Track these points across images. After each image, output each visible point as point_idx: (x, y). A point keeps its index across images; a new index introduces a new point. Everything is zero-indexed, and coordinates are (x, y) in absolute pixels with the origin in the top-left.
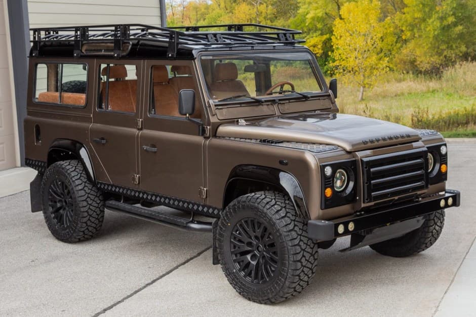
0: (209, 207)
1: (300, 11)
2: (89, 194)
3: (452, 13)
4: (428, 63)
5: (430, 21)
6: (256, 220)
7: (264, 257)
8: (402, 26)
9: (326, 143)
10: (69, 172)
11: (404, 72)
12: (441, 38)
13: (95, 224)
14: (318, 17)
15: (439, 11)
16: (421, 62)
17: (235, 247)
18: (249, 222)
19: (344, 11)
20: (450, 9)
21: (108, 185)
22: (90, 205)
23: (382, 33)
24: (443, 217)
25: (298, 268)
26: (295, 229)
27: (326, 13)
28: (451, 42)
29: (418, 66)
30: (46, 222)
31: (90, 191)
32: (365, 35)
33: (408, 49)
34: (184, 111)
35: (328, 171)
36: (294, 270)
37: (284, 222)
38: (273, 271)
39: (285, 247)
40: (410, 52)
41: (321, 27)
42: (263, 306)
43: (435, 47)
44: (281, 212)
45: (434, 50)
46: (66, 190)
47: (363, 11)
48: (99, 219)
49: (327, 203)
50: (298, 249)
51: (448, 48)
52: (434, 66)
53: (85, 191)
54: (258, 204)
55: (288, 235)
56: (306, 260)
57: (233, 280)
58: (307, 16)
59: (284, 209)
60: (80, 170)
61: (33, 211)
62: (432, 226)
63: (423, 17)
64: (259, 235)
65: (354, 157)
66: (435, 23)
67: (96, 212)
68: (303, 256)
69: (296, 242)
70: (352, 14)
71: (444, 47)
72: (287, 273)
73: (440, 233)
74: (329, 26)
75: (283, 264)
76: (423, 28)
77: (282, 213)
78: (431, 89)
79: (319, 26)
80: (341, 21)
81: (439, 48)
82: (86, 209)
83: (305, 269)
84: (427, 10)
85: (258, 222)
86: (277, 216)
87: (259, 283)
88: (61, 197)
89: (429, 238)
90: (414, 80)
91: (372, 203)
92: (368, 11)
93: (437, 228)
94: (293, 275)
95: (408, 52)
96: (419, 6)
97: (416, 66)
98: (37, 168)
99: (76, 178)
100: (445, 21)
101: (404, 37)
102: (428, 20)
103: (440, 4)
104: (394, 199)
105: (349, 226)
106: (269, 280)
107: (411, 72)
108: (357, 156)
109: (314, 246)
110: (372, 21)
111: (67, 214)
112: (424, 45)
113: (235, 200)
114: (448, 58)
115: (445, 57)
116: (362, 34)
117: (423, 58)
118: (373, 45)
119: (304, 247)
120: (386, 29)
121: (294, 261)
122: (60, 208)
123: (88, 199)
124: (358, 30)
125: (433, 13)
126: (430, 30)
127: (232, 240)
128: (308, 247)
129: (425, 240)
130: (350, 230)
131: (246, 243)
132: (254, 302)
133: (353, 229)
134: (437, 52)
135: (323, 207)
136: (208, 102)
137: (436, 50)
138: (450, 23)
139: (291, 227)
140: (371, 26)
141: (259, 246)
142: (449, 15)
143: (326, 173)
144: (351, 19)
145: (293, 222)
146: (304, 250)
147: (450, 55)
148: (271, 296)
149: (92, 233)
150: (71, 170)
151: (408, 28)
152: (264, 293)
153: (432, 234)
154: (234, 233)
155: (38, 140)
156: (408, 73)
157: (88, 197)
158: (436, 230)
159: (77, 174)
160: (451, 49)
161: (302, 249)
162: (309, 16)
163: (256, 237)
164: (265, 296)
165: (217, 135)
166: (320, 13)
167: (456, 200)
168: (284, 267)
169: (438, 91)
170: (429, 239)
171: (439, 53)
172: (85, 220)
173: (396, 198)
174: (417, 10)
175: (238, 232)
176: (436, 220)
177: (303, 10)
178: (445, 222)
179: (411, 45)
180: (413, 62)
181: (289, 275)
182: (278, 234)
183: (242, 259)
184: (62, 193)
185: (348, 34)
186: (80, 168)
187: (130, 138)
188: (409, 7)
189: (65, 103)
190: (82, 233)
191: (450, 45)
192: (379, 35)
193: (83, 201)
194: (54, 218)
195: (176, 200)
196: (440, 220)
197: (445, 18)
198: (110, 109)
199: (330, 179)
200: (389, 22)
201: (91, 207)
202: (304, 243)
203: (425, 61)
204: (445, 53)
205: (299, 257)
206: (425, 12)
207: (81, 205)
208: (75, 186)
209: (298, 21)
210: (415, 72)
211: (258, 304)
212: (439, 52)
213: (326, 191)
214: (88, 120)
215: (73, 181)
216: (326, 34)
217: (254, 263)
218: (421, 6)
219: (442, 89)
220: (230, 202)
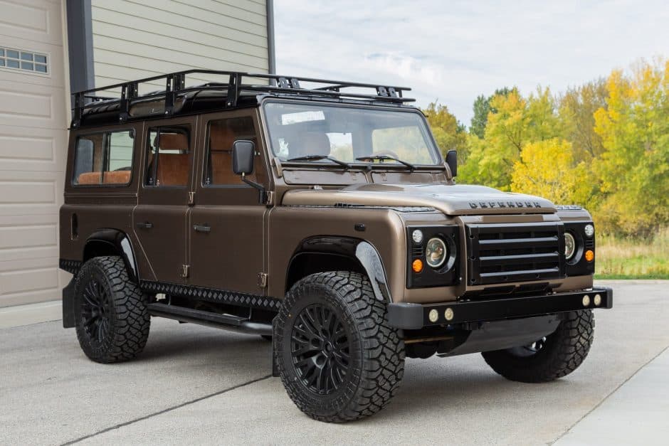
0: (270, 299)
1: (472, 156)
2: (130, 296)
3: (664, 159)
4: (635, 222)
5: (635, 169)
6: (324, 307)
7: (333, 358)
8: (601, 176)
9: (419, 205)
10: (106, 268)
11: (604, 234)
12: (651, 190)
13: (137, 337)
14: (494, 164)
15: (648, 157)
16: (625, 221)
17: (297, 347)
18: (315, 310)
19: (525, 154)
20: (663, 155)
21: (153, 283)
22: (131, 311)
23: (573, 181)
24: (591, 328)
25: (375, 369)
26: (373, 316)
27: (504, 160)
28: (664, 196)
29: (622, 226)
30: (78, 337)
31: (131, 293)
32: (551, 184)
33: (608, 205)
34: (239, 169)
35: (418, 236)
36: (368, 371)
37: (357, 306)
38: (343, 376)
39: (357, 340)
40: (611, 208)
41: (497, 176)
42: (330, 425)
43: (643, 203)
44: (354, 293)
45: (641, 207)
46: (102, 293)
47: (549, 154)
48: (142, 332)
49: (415, 281)
50: (375, 343)
51: (659, 203)
52: (642, 227)
53: (125, 292)
54: (326, 284)
55: (362, 323)
56: (386, 359)
57: (293, 391)
58: (480, 163)
59: (359, 290)
60: (121, 267)
61: (65, 326)
62: (575, 337)
63: (628, 165)
64: (327, 328)
65: (456, 223)
66: (642, 171)
67: (139, 322)
68: (383, 353)
69: (373, 332)
70: (535, 158)
71: (655, 202)
72: (360, 376)
73: (588, 349)
74: (508, 175)
75: (356, 364)
76: (627, 178)
77: (356, 295)
78: (637, 255)
79: (495, 175)
80: (523, 165)
81: (648, 204)
82: (124, 316)
83: (385, 372)
84: (632, 155)
85: (326, 310)
86: (349, 298)
87: (325, 393)
88: (97, 304)
89: (570, 354)
90: (617, 244)
91: (481, 288)
92: (556, 154)
93: (583, 341)
94: (367, 379)
95: (609, 208)
96: (622, 151)
97: (619, 226)
98: (73, 270)
99: (114, 275)
100: (656, 170)
101: (603, 189)
102: (633, 167)
103: (650, 149)
104: (514, 286)
105: (446, 312)
106: (339, 389)
107: (612, 234)
108: (460, 222)
109: (399, 342)
110: (560, 167)
111: (103, 325)
112: (628, 199)
113: (299, 282)
114: (659, 216)
115: (657, 215)
116: (548, 182)
117: (628, 216)
118: (561, 197)
119: (383, 340)
120: (579, 176)
121: (369, 359)
122: (95, 319)
123: (128, 304)
124: (543, 177)
125: (641, 159)
126: (636, 181)
127: (294, 337)
128: (390, 341)
129: (566, 357)
130: (448, 319)
131: (310, 339)
132: (320, 420)
133: (451, 318)
134: (646, 208)
135: (410, 285)
136: (273, 160)
137: (644, 207)
138: (662, 172)
139: (367, 312)
140: (559, 173)
141: (328, 344)
142: (661, 162)
143: (414, 238)
144: (534, 163)
145: (370, 307)
146: (384, 345)
147: (663, 213)
148: (339, 409)
149: (133, 349)
150: (109, 266)
151: (608, 178)
152: (331, 406)
153: (576, 349)
154: (296, 327)
155: (75, 233)
156: (608, 235)
157: (128, 301)
158: (581, 344)
159: (115, 270)
160: (664, 206)
161: (380, 343)
162: (482, 163)
163: (324, 331)
164: (332, 410)
165: (283, 203)
166: (496, 159)
167: (606, 299)
168: (357, 367)
169: (646, 258)
170: (572, 356)
171: (649, 211)
172: (123, 331)
173: (517, 285)
174: (620, 155)
175: (300, 326)
176: (581, 330)
177: (475, 156)
178: (595, 335)
179: (612, 200)
180: (614, 222)
181: (362, 379)
182: (349, 322)
183: (305, 363)
184: (97, 299)
185: (530, 182)
186: (121, 264)
187: (180, 218)
188: (609, 151)
189: (108, 183)
190: (119, 349)
191: (662, 200)
192: (571, 184)
193: (120, 305)
194: (88, 332)
195: (231, 293)
196: (587, 330)
197: (657, 166)
198: (158, 184)
199: (420, 247)
200: (583, 168)
201: (132, 314)
202: (384, 336)
203: (630, 221)
204: (656, 210)
205: (376, 353)
206: (629, 158)
207: (118, 311)
208: (112, 287)
209: (469, 170)
210: (617, 233)
211: (324, 423)
212: (648, 209)
213: (414, 264)
214: (132, 201)
215: (110, 280)
216: (504, 186)
217: (320, 367)
218: (625, 150)
219: (651, 255)
220: (292, 286)
